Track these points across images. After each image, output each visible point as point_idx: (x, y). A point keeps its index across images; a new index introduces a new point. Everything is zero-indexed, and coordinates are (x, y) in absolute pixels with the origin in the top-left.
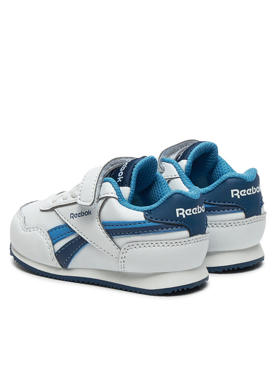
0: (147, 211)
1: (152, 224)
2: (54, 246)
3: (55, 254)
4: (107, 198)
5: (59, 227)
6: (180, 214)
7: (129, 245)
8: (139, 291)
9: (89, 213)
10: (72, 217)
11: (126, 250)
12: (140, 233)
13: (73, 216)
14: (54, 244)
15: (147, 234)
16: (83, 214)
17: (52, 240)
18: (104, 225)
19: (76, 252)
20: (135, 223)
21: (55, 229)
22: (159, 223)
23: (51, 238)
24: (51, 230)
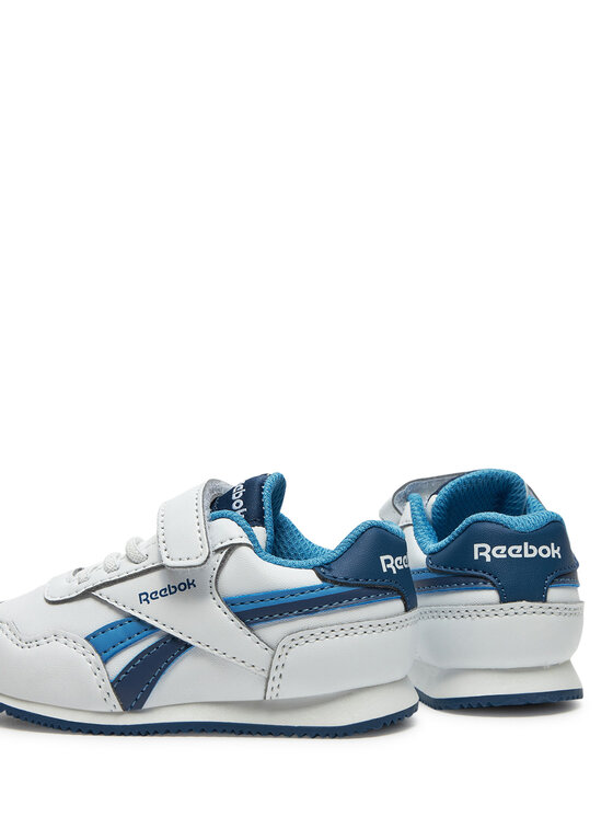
0: (321, 566)
1: (337, 589)
2: (107, 666)
3: (112, 684)
4: (232, 548)
5: (112, 626)
6: (388, 566)
7: (292, 637)
8: (314, 734)
9: (189, 584)
10: (146, 600)
11: (286, 650)
12: (316, 611)
13: (145, 597)
14: (105, 662)
15: (331, 611)
16: (173, 590)
17: (100, 654)
18: (230, 603)
19: (162, 671)
20: (302, 591)
21: (103, 630)
22: (353, 586)
23: (97, 651)
24: (94, 635)
